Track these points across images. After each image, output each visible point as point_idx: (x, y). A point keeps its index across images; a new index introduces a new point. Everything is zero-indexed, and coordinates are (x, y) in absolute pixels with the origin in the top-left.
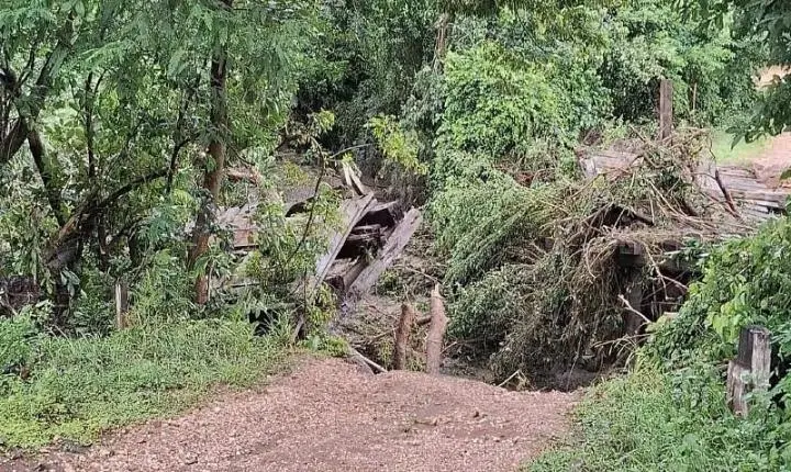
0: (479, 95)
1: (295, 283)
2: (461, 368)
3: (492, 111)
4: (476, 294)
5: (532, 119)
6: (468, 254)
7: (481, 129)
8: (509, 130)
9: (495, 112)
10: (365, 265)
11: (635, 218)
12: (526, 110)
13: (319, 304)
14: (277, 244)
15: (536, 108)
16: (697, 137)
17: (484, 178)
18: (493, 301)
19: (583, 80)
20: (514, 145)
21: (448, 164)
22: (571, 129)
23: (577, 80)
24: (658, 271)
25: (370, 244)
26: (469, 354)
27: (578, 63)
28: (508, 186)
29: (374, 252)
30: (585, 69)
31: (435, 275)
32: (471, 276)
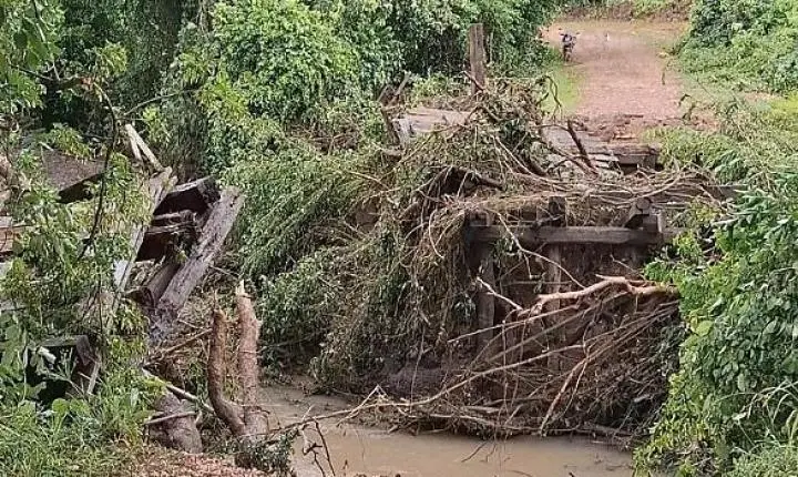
0: (260, 52)
1: (81, 304)
2: (273, 377)
3: (276, 69)
4: (289, 287)
5: (323, 77)
6: (267, 240)
7: (266, 92)
8: (298, 91)
9: (280, 71)
10: (177, 268)
11: (483, 183)
12: (316, 67)
13: (122, 333)
14: (61, 251)
15: (327, 63)
16: (541, 82)
17: (274, 148)
18: (309, 294)
19: (372, 32)
20: (305, 109)
21: (229, 135)
22: (364, 89)
23: (366, 32)
24: (518, 245)
25: (181, 238)
26: (282, 360)
27: (365, 12)
28: (308, 157)
29: (188, 249)
30: (373, 21)
31: (228, 267)
32: (274, 266)
